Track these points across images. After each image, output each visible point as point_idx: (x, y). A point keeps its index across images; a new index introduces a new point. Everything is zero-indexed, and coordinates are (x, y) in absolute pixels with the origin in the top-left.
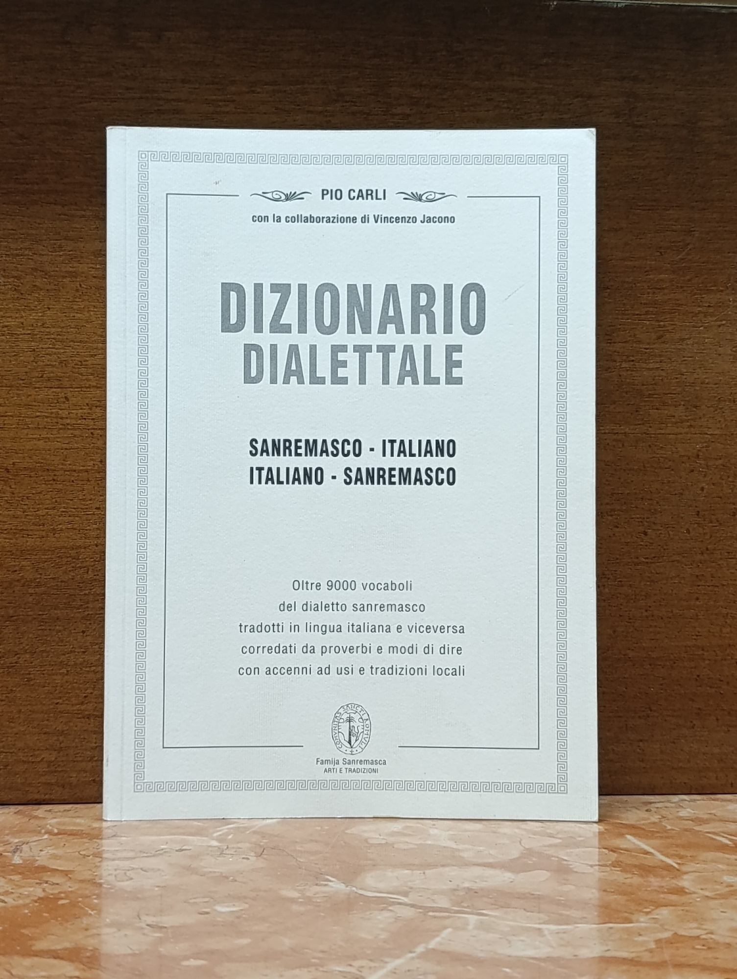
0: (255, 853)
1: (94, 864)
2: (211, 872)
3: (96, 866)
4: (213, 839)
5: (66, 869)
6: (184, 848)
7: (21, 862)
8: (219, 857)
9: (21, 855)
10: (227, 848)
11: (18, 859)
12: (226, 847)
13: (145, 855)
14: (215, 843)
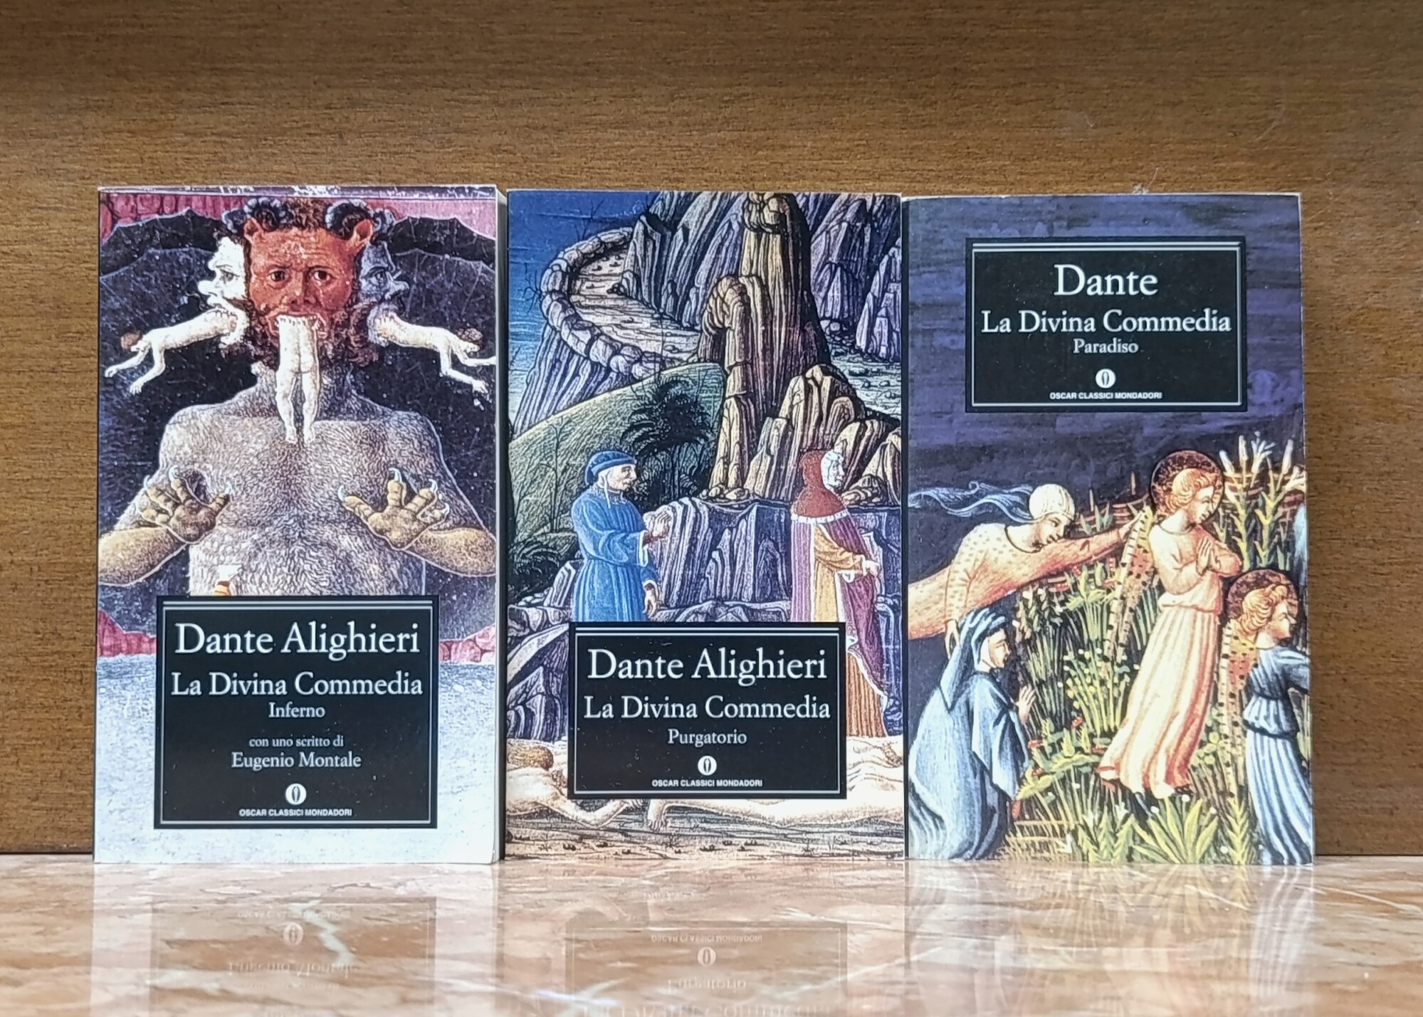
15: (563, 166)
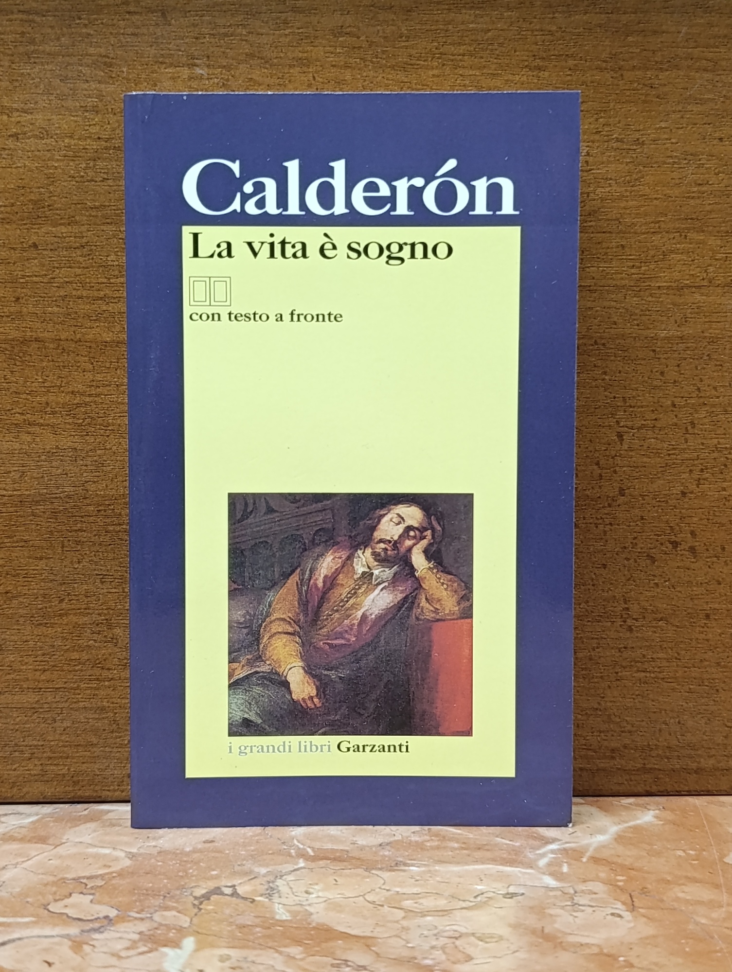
0: (624, 903)
1: (397, 922)
2: (582, 945)
3: (403, 928)
4: (544, 873)
5: (362, 934)
6: (512, 890)
7: (289, 918)
8: (575, 911)
9: (283, 900)
10: (576, 892)
11: (282, 910)
12: (572, 892)
13: (464, 905)
14: (551, 882)
15: (413, 52)
